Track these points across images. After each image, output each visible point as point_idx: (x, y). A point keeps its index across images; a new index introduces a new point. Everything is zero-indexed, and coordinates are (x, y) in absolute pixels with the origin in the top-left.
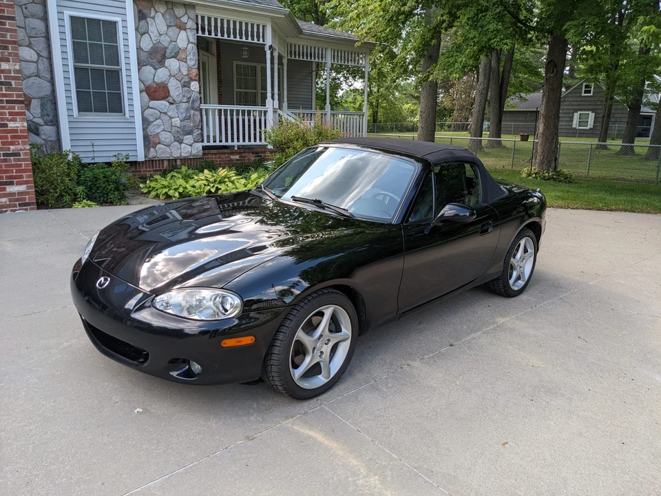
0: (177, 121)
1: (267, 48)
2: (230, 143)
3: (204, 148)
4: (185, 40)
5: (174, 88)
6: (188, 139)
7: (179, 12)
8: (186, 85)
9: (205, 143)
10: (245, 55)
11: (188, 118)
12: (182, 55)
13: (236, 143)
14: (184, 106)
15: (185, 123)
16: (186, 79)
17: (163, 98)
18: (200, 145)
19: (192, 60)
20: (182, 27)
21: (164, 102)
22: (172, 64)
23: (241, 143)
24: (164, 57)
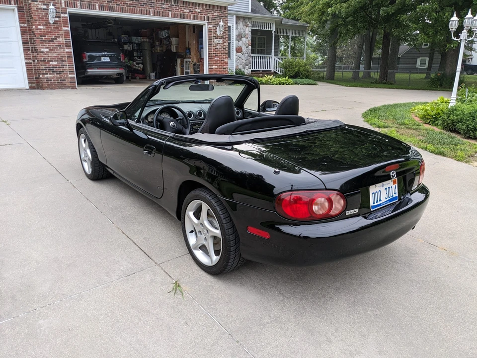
0: (244, 61)
1: (273, 32)
2: (259, 69)
3: (252, 71)
4: (248, 31)
5: (244, 48)
6: (247, 67)
7: (247, 21)
8: (247, 47)
9: (252, 69)
10: (259, 33)
11: (247, 60)
12: (247, 36)
13: (261, 69)
14: (247, 55)
15: (246, 61)
16: (248, 45)
17: (240, 52)
18: (250, 70)
19: (250, 38)
20: (247, 26)
21: (241, 54)
22: (244, 39)
23: (263, 69)
24: (242, 37)
